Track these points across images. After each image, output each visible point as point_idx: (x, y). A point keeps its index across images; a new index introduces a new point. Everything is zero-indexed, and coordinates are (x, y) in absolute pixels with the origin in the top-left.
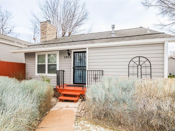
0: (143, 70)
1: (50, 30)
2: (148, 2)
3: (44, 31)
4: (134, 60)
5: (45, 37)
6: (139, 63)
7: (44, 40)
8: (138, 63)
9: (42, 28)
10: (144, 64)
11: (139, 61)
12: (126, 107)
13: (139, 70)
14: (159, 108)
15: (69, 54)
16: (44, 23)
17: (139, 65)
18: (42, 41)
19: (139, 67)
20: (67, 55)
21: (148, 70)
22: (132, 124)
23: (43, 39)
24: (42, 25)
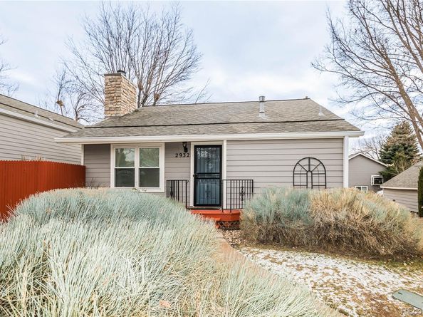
0: (315, 179)
1: (126, 92)
2: (320, 63)
3: (113, 95)
4: (301, 163)
5: (116, 109)
6: (309, 168)
7: (113, 114)
8: (307, 168)
9: (107, 87)
10: (316, 170)
11: (309, 165)
12: (301, 223)
13: (309, 180)
14: (336, 219)
15: (186, 150)
16: (114, 77)
17: (309, 171)
18: (109, 115)
19: (309, 174)
20: (182, 151)
21: (322, 179)
22: (308, 244)
23: (112, 112)
24: (108, 81)
